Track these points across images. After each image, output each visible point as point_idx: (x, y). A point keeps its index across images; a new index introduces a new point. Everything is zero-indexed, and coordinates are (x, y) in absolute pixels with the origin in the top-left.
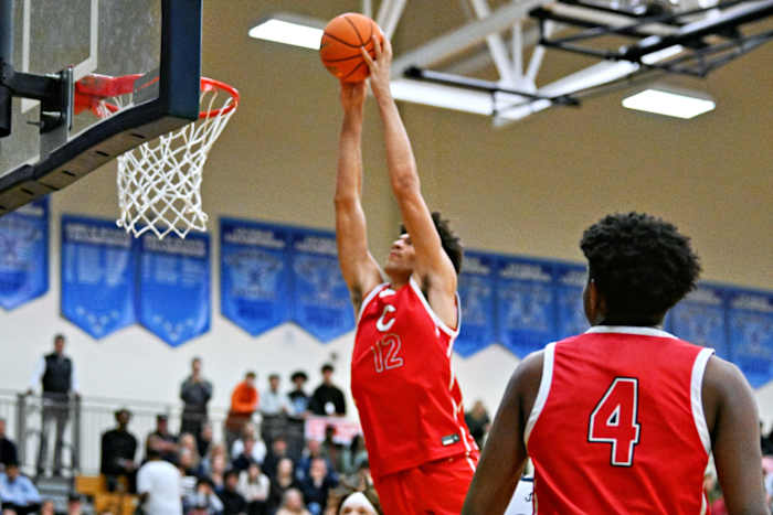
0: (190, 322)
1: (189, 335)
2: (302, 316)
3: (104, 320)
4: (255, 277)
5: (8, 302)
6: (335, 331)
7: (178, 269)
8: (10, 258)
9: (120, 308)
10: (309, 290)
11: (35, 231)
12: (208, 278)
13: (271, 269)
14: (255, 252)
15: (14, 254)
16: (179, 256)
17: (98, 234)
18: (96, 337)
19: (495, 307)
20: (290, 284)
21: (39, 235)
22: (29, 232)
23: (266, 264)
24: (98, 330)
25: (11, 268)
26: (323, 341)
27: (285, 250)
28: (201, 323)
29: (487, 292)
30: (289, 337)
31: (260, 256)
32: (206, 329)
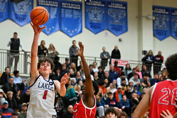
0: (76, 30)
1: (76, 34)
2: (110, 28)
3: (50, 29)
4: (96, 16)
5: (21, 24)
6: (120, 32)
7: (72, 13)
8: (22, 10)
9: (55, 26)
10: (112, 19)
11: (29, 3)
12: (81, 16)
13: (100, 13)
14: (96, 8)
15: (23, 9)
16: (72, 9)
17: (48, 3)
18: (48, 35)
19: (170, 25)
20: (106, 18)
21: (30, 4)
22: (27, 3)
23: (99, 12)
24: (48, 32)
25: (22, 14)
26: (117, 36)
27: (105, 7)
28: (79, 30)
29: (168, 20)
30: (106, 34)
31: (97, 9)
32: (81, 32)
